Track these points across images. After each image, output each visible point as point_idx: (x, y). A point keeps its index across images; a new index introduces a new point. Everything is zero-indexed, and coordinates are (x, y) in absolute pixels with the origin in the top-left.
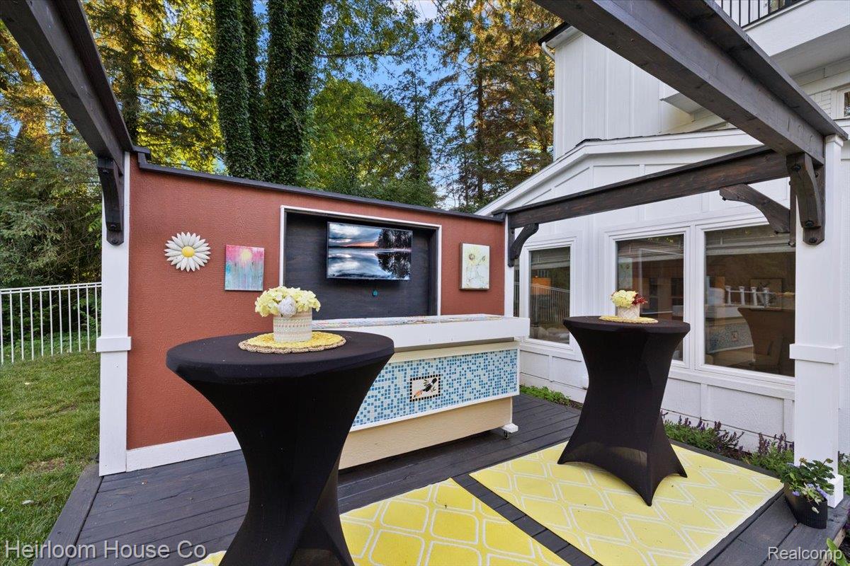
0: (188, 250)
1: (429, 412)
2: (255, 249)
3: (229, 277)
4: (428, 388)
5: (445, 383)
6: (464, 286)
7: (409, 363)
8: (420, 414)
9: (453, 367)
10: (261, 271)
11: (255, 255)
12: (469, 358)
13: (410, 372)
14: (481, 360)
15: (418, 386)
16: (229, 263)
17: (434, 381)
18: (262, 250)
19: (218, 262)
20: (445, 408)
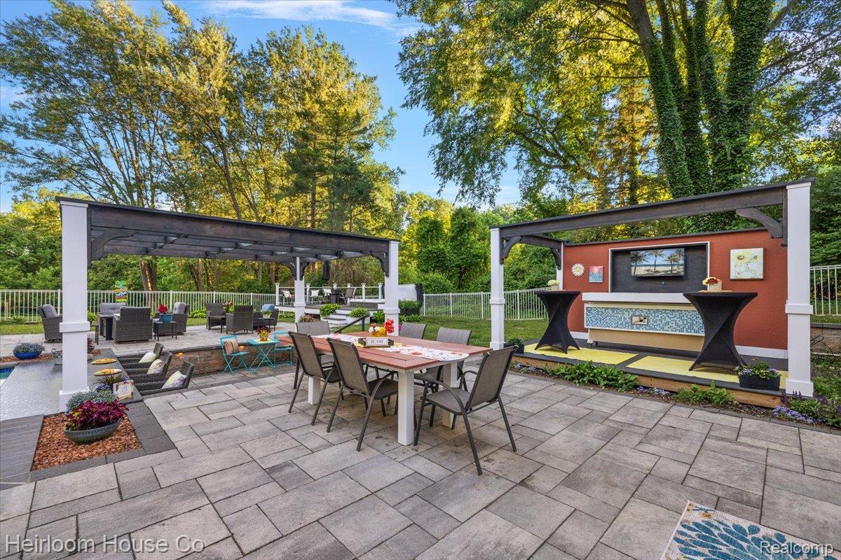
0: (578, 269)
1: (641, 330)
2: (599, 267)
3: (590, 278)
4: (641, 321)
5: (651, 320)
6: (732, 277)
7: (631, 309)
8: (636, 330)
9: (657, 314)
10: (602, 275)
11: (599, 269)
12: (667, 312)
13: (631, 313)
14: (677, 314)
15: (636, 319)
16: (591, 273)
17: (645, 318)
18: (602, 267)
19: (587, 272)
20: (651, 331)
